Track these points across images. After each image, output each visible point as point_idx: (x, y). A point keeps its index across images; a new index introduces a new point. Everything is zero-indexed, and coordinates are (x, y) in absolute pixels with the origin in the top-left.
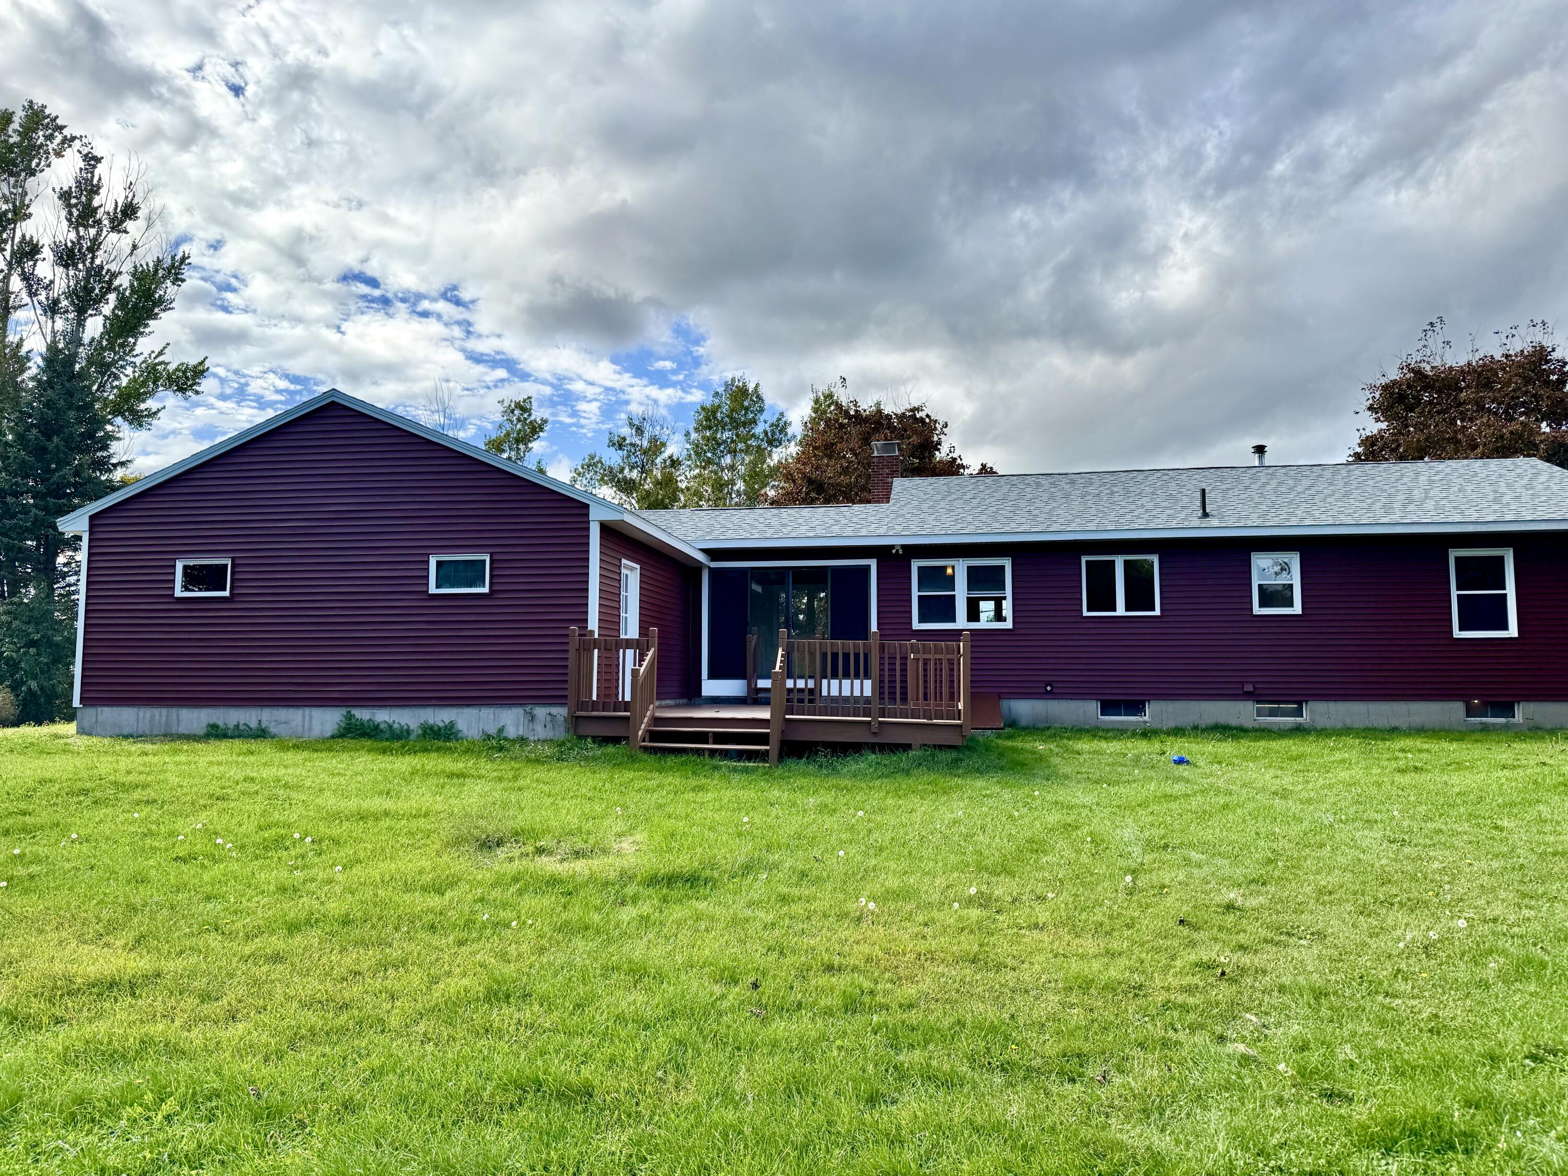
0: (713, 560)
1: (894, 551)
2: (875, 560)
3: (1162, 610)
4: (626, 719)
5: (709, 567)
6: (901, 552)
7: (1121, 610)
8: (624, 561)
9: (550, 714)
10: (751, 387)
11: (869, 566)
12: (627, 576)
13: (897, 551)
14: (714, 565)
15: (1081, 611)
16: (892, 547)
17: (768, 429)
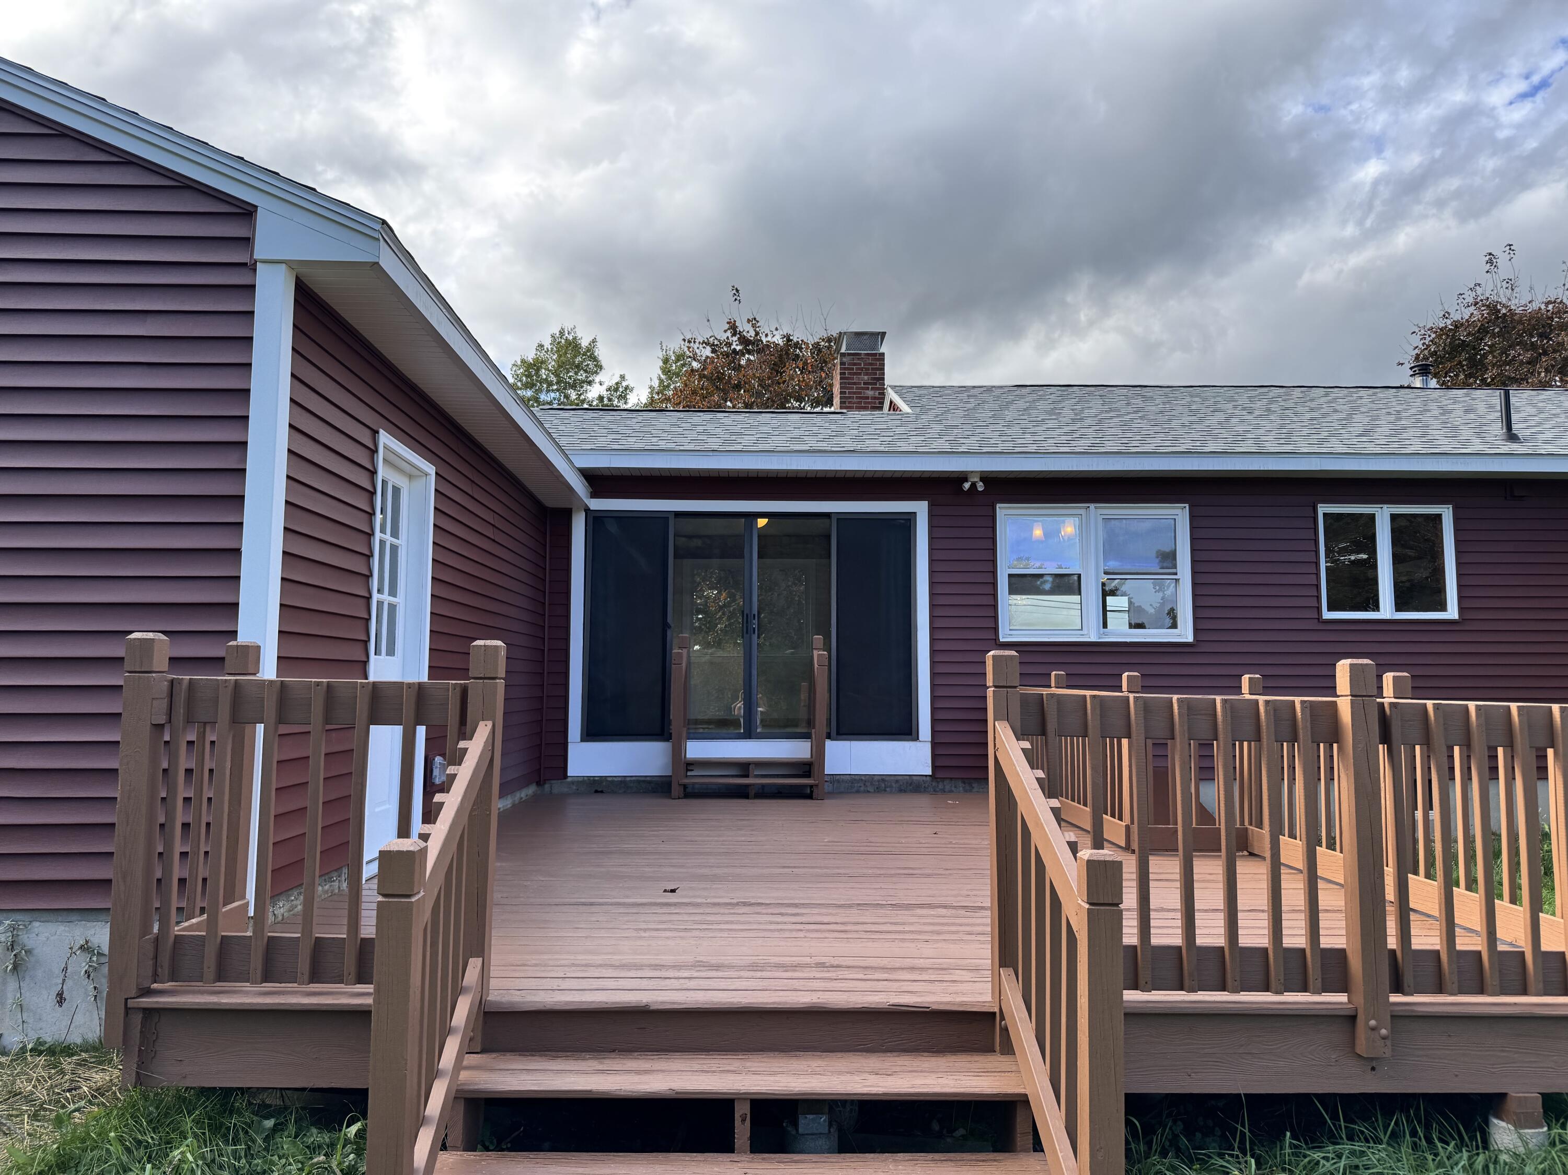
0: (596, 493)
1: (967, 486)
2: (925, 504)
3: (1461, 609)
4: (361, 1015)
5: (587, 510)
6: (980, 487)
7: (1387, 610)
8: (385, 439)
9: (86, 948)
10: (584, 343)
11: (914, 514)
12: (396, 491)
13: (974, 485)
14: (597, 504)
15: (1319, 609)
16: (962, 477)
17: (605, 394)
